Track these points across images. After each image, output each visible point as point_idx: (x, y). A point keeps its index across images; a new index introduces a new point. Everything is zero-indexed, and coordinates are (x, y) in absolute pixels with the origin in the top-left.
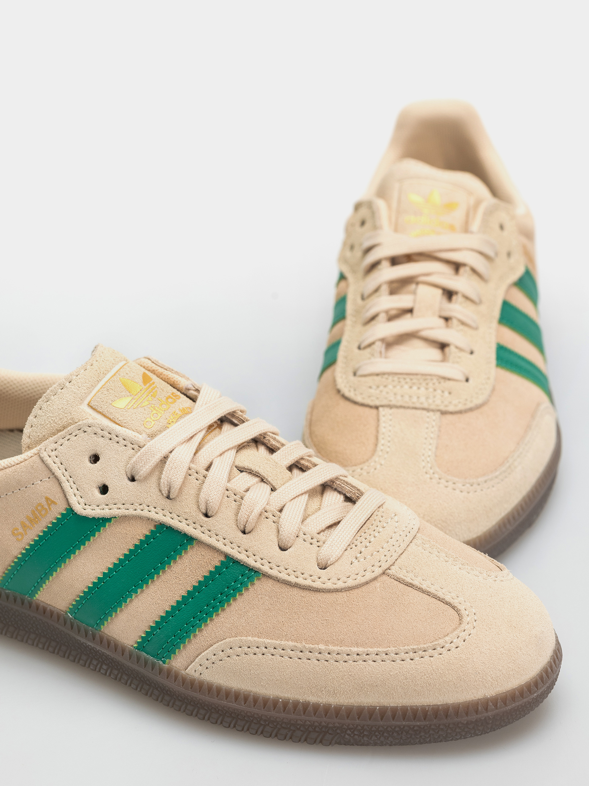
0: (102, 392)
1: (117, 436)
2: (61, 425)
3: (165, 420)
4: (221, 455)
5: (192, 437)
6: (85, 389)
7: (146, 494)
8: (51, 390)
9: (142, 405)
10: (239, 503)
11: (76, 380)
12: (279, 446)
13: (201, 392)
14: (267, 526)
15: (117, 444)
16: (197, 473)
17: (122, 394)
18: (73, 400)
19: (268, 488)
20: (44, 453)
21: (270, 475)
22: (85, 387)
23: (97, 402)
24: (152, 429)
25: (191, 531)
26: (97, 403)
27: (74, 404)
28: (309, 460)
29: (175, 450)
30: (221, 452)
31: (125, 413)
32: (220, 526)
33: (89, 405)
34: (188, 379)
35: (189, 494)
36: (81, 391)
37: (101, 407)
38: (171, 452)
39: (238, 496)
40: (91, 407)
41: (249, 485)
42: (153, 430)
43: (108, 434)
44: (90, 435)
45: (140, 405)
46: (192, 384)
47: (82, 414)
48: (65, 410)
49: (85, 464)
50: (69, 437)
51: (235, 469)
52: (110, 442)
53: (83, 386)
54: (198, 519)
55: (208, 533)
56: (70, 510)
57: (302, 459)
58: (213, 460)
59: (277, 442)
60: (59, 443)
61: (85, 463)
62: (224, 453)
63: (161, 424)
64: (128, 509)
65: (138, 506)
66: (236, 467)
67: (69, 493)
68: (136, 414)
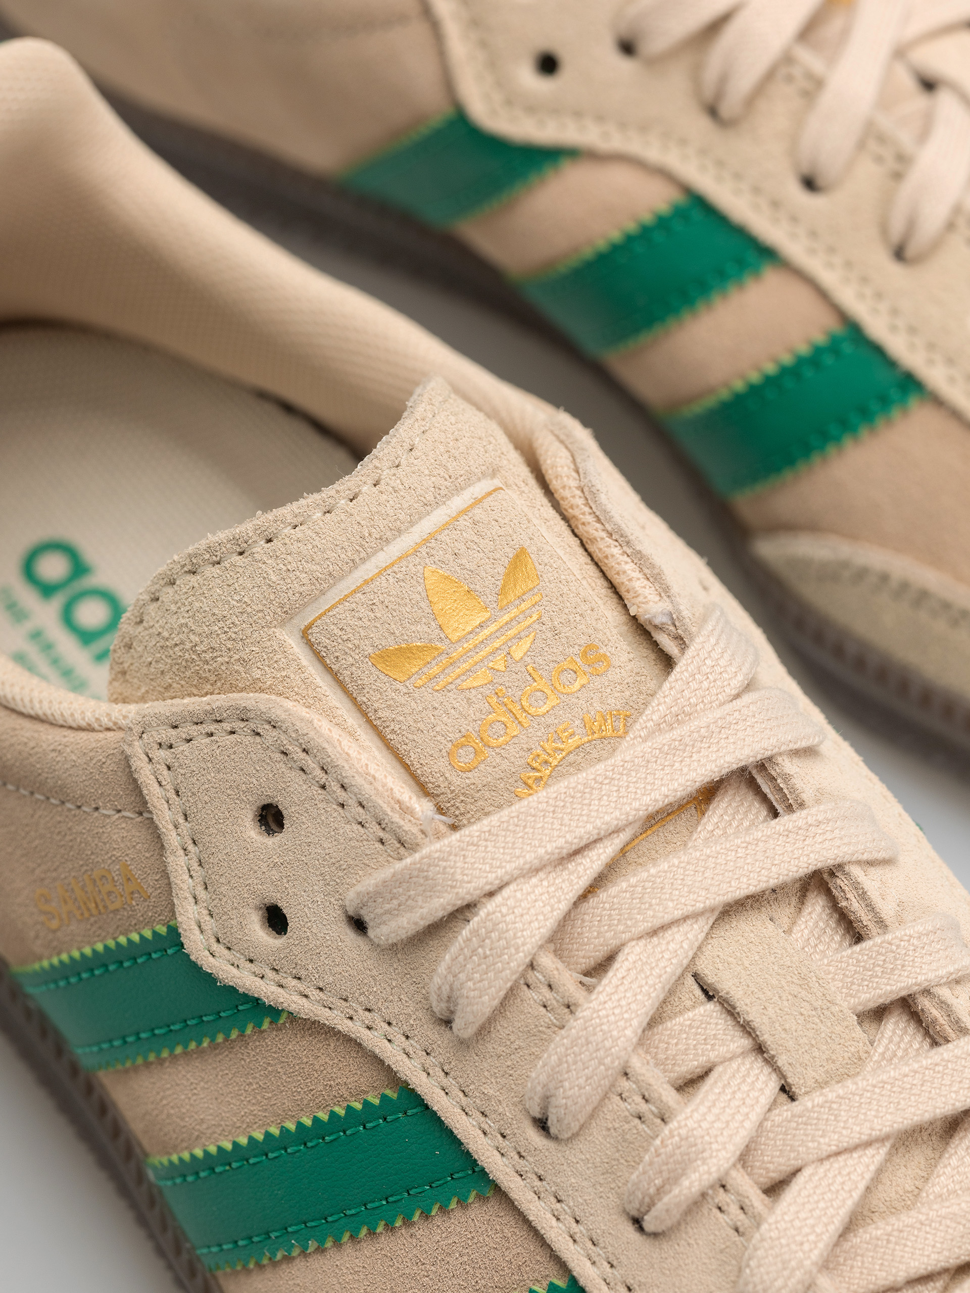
0: (354, 605)
1: (343, 786)
2: (211, 665)
3: (522, 753)
4: (653, 933)
5: (577, 852)
6: (304, 581)
7: (388, 989)
8: (210, 547)
9: (465, 685)
10: (648, 1132)
11: (287, 541)
12: (869, 923)
13: (690, 652)
14: (712, 1237)
15: (340, 809)
16: (550, 986)
17: (413, 628)
18: (261, 607)
19: (770, 1085)
20: (136, 743)
21: (791, 1044)
22: (305, 575)
23: (329, 636)
24: (470, 775)
25: (488, 1158)
26: (329, 639)
27: (259, 618)
28: (946, 1004)
29: (506, 892)
30: (658, 923)
31: (402, 699)
32: (573, 1180)
33: (305, 634)
34: (665, 591)
35: (508, 1043)
36: (292, 586)
37: (337, 657)
38: (491, 894)
39: (653, 1108)
40: (310, 645)
41: (713, 1056)
42: (473, 781)
43: (318, 772)
44: (269, 753)
45: (458, 681)
46: (671, 614)
47: (275, 659)
48: (230, 628)
49: (237, 829)
50: (212, 728)
51: (690, 981)
52: (320, 797)
53: (301, 568)
54: (516, 1131)
55: (535, 1184)
56: (174, 937)
57: (927, 992)
58: (623, 945)
59: (867, 906)
60: (183, 732)
61: (239, 825)
62: (664, 928)
63: (505, 765)
64: (330, 1008)
65: (361, 1012)
66: (696, 976)
67: (181, 889)
68: (436, 713)
